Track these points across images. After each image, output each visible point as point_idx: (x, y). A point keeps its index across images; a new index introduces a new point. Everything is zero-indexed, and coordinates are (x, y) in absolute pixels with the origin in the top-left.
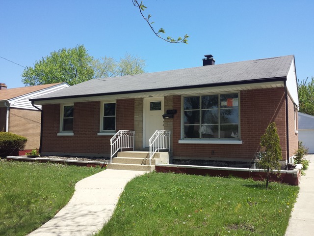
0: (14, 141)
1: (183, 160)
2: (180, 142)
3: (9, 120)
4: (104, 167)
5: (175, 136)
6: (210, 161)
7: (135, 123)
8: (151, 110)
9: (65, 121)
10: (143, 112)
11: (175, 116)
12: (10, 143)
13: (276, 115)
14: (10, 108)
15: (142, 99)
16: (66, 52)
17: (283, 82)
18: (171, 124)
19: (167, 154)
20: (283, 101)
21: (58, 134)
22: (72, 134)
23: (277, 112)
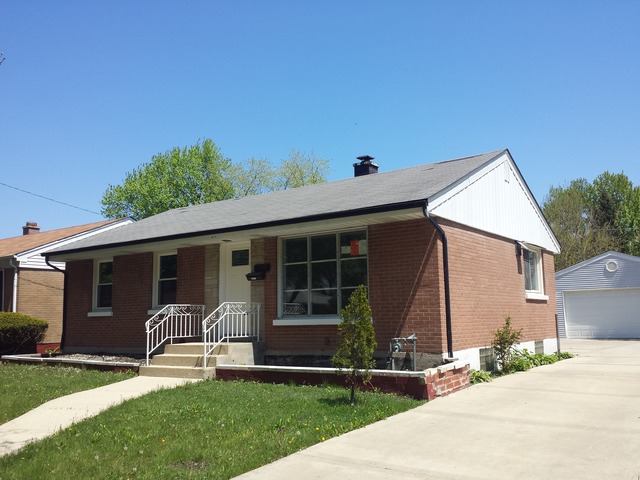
0: (22, 328)
1: (281, 357)
2: (276, 323)
3: (18, 291)
4: (136, 371)
5: (270, 312)
6: (323, 357)
7: (206, 290)
8: (234, 264)
9: (102, 289)
10: (218, 270)
11: (269, 275)
12: (14, 331)
13: (424, 268)
14: (20, 269)
15: (217, 246)
16: (181, 154)
17: (421, 208)
18: (261, 289)
19: (249, 346)
20: (435, 243)
21: (90, 315)
22: (109, 314)
23: (425, 264)
